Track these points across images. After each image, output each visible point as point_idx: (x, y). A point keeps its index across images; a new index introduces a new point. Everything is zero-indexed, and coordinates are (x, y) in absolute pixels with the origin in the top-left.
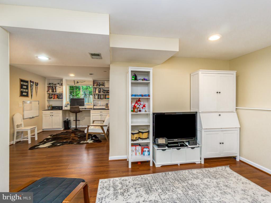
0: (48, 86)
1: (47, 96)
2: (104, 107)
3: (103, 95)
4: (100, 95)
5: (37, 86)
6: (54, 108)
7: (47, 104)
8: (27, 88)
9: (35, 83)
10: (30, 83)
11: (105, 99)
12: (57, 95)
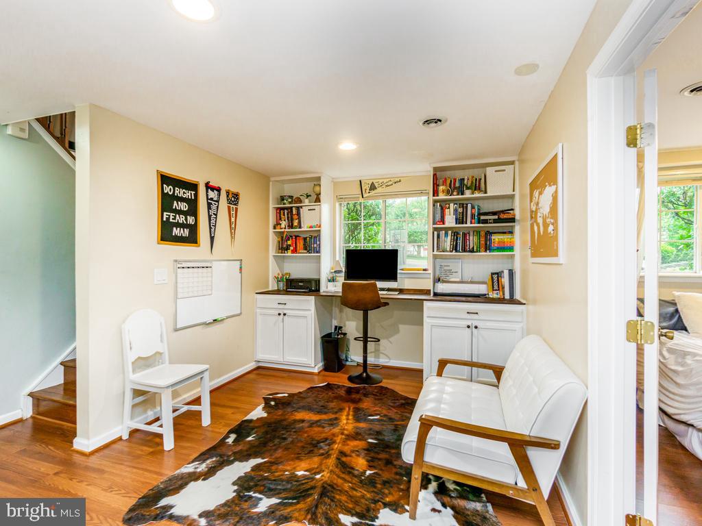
0: (277, 209)
1: (273, 240)
2: (481, 289)
3: (477, 232)
4: (465, 235)
5: (234, 207)
7: (273, 270)
8: (193, 211)
9: (228, 192)
10: (207, 192)
11: (488, 253)
12: (305, 239)
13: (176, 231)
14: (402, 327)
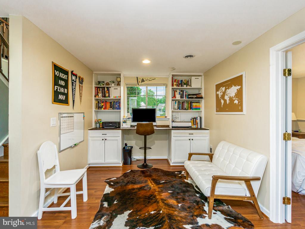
0: (96, 87)
2: (189, 124)
3: (187, 102)
4: (183, 103)
5: (82, 85)
6: (106, 126)
8: (66, 87)
9: (79, 78)
10: (72, 76)
11: (191, 110)
12: (111, 103)
13: (61, 97)
14: (156, 142)
